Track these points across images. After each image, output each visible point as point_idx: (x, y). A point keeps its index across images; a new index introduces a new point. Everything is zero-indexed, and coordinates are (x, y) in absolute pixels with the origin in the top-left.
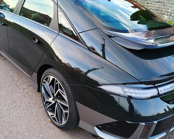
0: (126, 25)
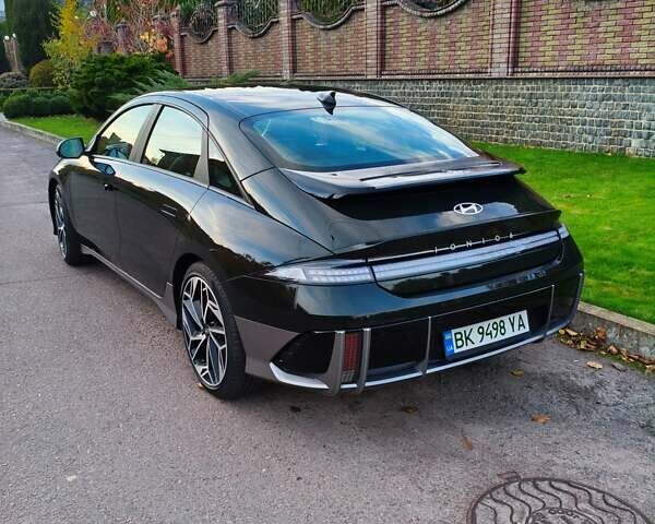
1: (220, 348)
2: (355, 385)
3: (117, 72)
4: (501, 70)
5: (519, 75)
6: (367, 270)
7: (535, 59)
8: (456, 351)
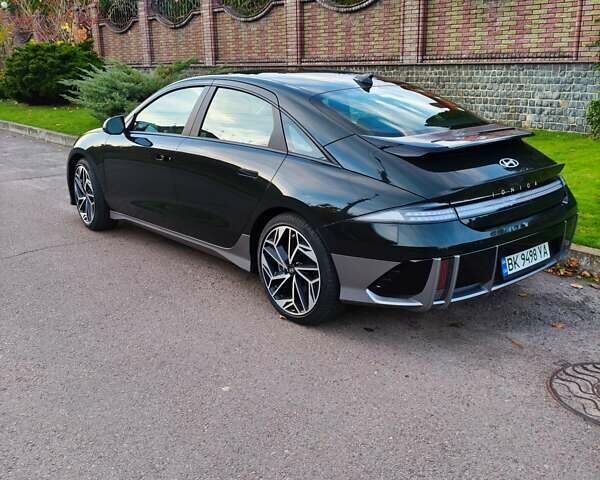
0: (396, 125)
1: (310, 283)
2: (443, 302)
3: (50, 60)
4: (411, 58)
5: (427, 62)
6: (451, 210)
7: (441, 48)
8: (510, 273)
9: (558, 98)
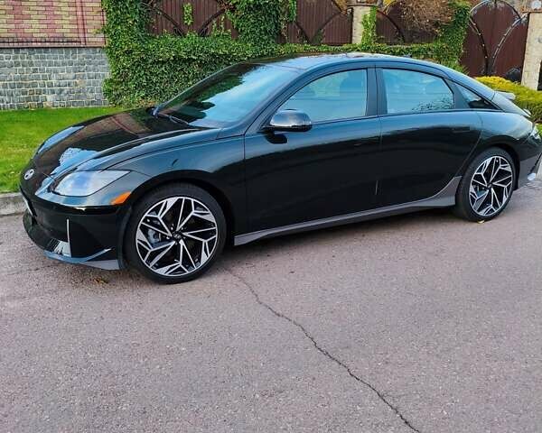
9: (74, 78)
